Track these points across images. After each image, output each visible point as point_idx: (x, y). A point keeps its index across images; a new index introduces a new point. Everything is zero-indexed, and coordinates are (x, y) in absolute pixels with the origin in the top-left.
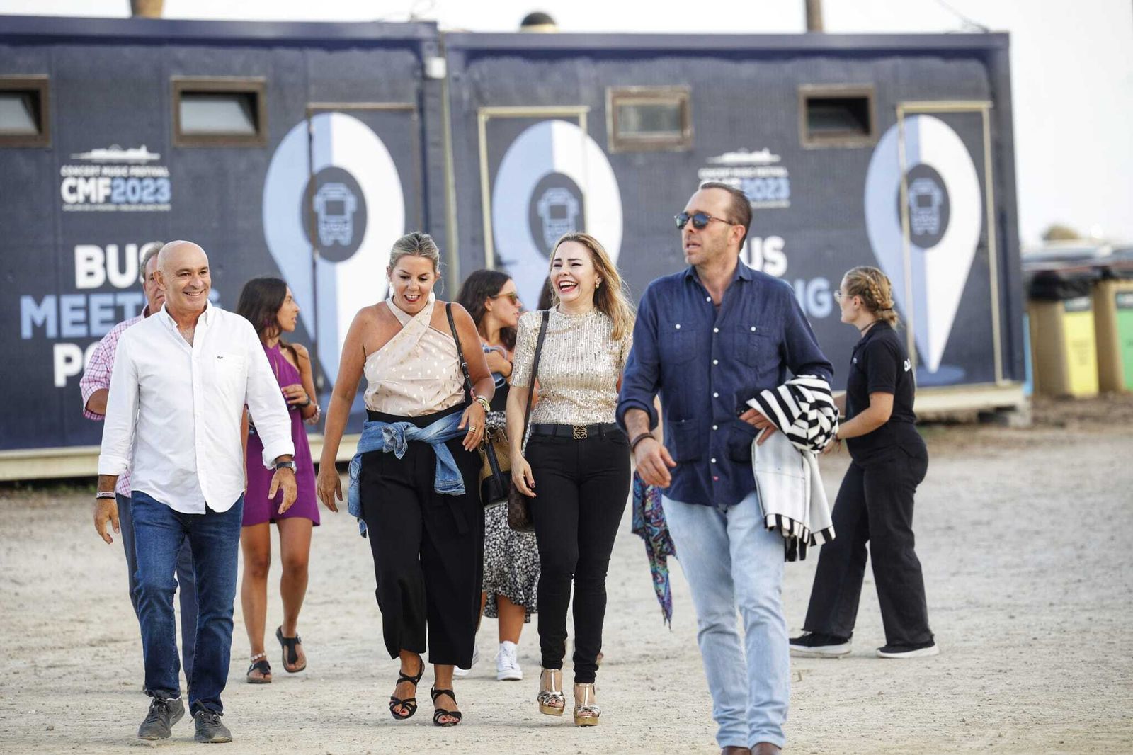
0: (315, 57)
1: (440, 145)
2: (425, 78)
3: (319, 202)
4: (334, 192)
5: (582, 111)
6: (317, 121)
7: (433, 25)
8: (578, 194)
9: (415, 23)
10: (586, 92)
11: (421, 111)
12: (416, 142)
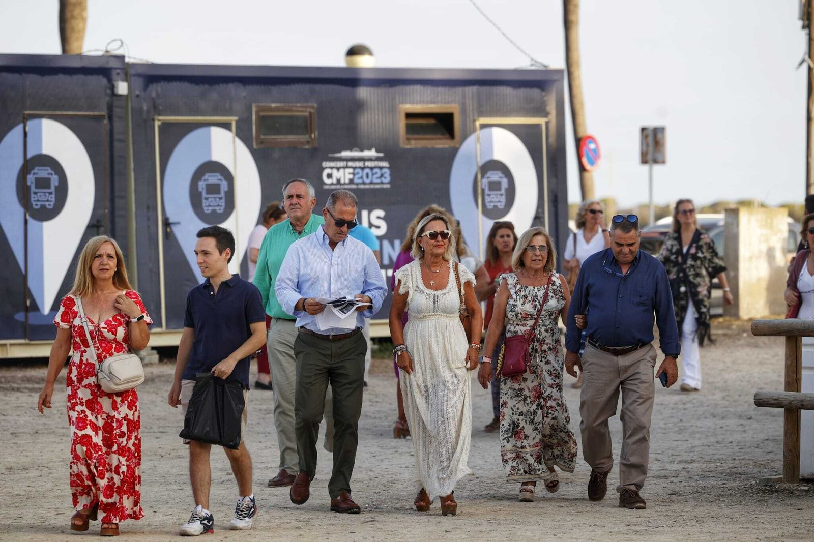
0: (31, 79)
1: (124, 141)
2: (114, 94)
3: (31, 179)
4: (43, 172)
5: (233, 119)
6: (31, 124)
7: (122, 58)
8: (228, 177)
9: (108, 56)
10: (238, 106)
11: (110, 118)
12: (106, 139)
